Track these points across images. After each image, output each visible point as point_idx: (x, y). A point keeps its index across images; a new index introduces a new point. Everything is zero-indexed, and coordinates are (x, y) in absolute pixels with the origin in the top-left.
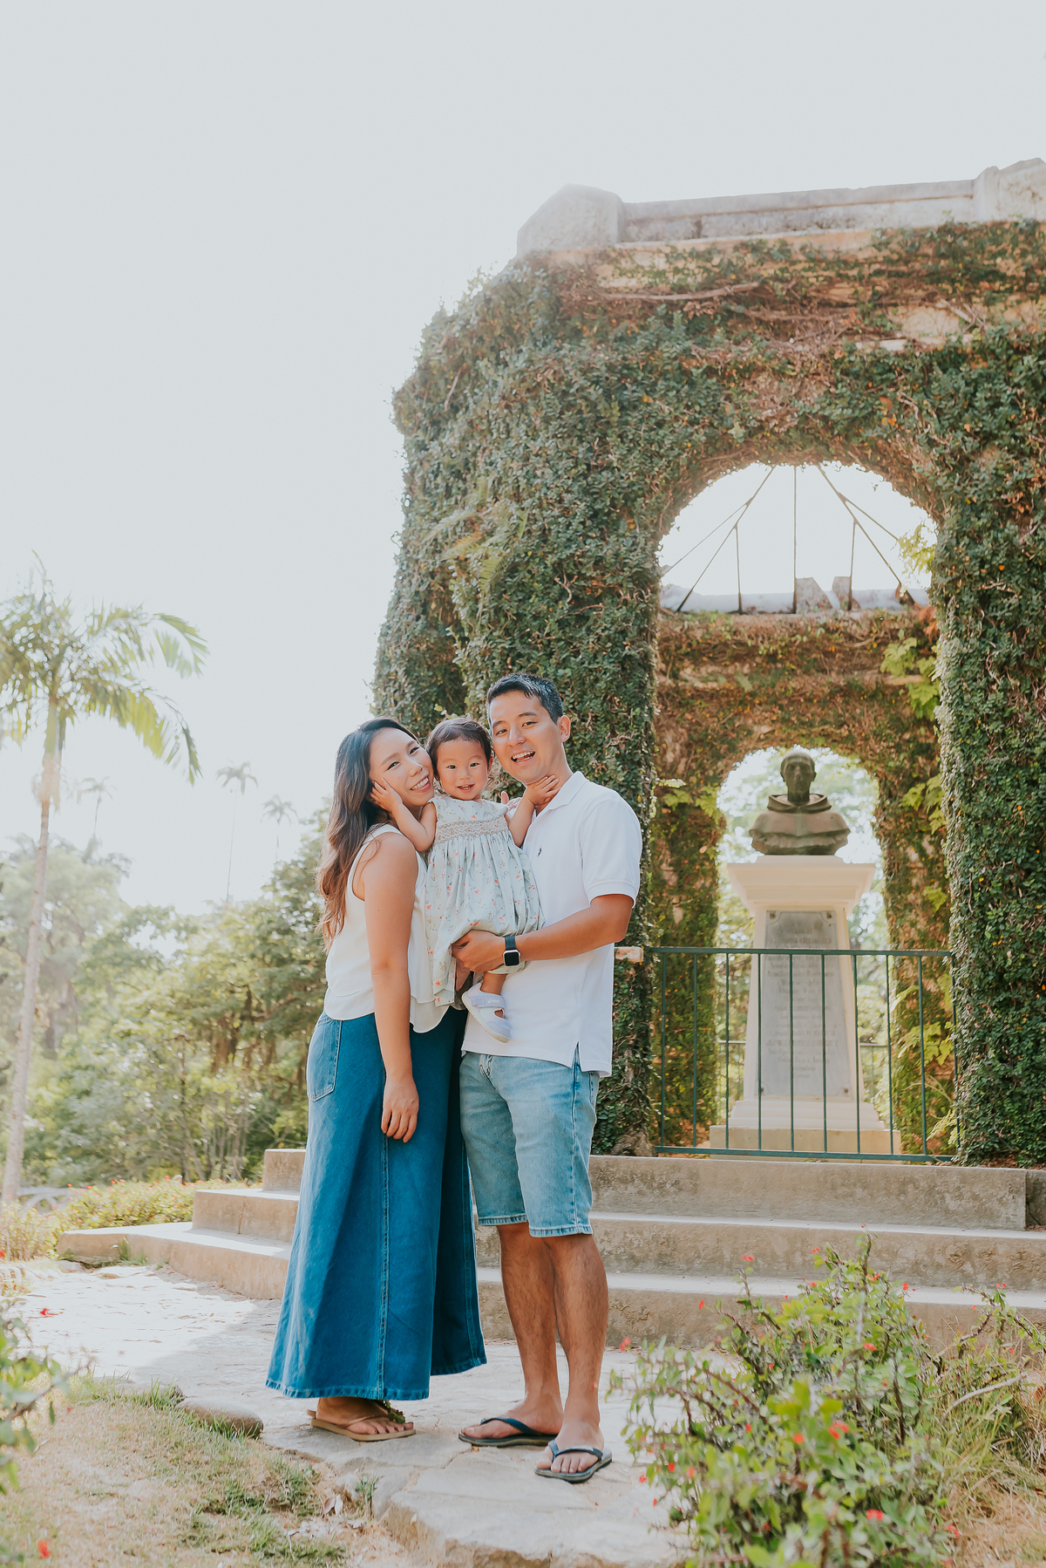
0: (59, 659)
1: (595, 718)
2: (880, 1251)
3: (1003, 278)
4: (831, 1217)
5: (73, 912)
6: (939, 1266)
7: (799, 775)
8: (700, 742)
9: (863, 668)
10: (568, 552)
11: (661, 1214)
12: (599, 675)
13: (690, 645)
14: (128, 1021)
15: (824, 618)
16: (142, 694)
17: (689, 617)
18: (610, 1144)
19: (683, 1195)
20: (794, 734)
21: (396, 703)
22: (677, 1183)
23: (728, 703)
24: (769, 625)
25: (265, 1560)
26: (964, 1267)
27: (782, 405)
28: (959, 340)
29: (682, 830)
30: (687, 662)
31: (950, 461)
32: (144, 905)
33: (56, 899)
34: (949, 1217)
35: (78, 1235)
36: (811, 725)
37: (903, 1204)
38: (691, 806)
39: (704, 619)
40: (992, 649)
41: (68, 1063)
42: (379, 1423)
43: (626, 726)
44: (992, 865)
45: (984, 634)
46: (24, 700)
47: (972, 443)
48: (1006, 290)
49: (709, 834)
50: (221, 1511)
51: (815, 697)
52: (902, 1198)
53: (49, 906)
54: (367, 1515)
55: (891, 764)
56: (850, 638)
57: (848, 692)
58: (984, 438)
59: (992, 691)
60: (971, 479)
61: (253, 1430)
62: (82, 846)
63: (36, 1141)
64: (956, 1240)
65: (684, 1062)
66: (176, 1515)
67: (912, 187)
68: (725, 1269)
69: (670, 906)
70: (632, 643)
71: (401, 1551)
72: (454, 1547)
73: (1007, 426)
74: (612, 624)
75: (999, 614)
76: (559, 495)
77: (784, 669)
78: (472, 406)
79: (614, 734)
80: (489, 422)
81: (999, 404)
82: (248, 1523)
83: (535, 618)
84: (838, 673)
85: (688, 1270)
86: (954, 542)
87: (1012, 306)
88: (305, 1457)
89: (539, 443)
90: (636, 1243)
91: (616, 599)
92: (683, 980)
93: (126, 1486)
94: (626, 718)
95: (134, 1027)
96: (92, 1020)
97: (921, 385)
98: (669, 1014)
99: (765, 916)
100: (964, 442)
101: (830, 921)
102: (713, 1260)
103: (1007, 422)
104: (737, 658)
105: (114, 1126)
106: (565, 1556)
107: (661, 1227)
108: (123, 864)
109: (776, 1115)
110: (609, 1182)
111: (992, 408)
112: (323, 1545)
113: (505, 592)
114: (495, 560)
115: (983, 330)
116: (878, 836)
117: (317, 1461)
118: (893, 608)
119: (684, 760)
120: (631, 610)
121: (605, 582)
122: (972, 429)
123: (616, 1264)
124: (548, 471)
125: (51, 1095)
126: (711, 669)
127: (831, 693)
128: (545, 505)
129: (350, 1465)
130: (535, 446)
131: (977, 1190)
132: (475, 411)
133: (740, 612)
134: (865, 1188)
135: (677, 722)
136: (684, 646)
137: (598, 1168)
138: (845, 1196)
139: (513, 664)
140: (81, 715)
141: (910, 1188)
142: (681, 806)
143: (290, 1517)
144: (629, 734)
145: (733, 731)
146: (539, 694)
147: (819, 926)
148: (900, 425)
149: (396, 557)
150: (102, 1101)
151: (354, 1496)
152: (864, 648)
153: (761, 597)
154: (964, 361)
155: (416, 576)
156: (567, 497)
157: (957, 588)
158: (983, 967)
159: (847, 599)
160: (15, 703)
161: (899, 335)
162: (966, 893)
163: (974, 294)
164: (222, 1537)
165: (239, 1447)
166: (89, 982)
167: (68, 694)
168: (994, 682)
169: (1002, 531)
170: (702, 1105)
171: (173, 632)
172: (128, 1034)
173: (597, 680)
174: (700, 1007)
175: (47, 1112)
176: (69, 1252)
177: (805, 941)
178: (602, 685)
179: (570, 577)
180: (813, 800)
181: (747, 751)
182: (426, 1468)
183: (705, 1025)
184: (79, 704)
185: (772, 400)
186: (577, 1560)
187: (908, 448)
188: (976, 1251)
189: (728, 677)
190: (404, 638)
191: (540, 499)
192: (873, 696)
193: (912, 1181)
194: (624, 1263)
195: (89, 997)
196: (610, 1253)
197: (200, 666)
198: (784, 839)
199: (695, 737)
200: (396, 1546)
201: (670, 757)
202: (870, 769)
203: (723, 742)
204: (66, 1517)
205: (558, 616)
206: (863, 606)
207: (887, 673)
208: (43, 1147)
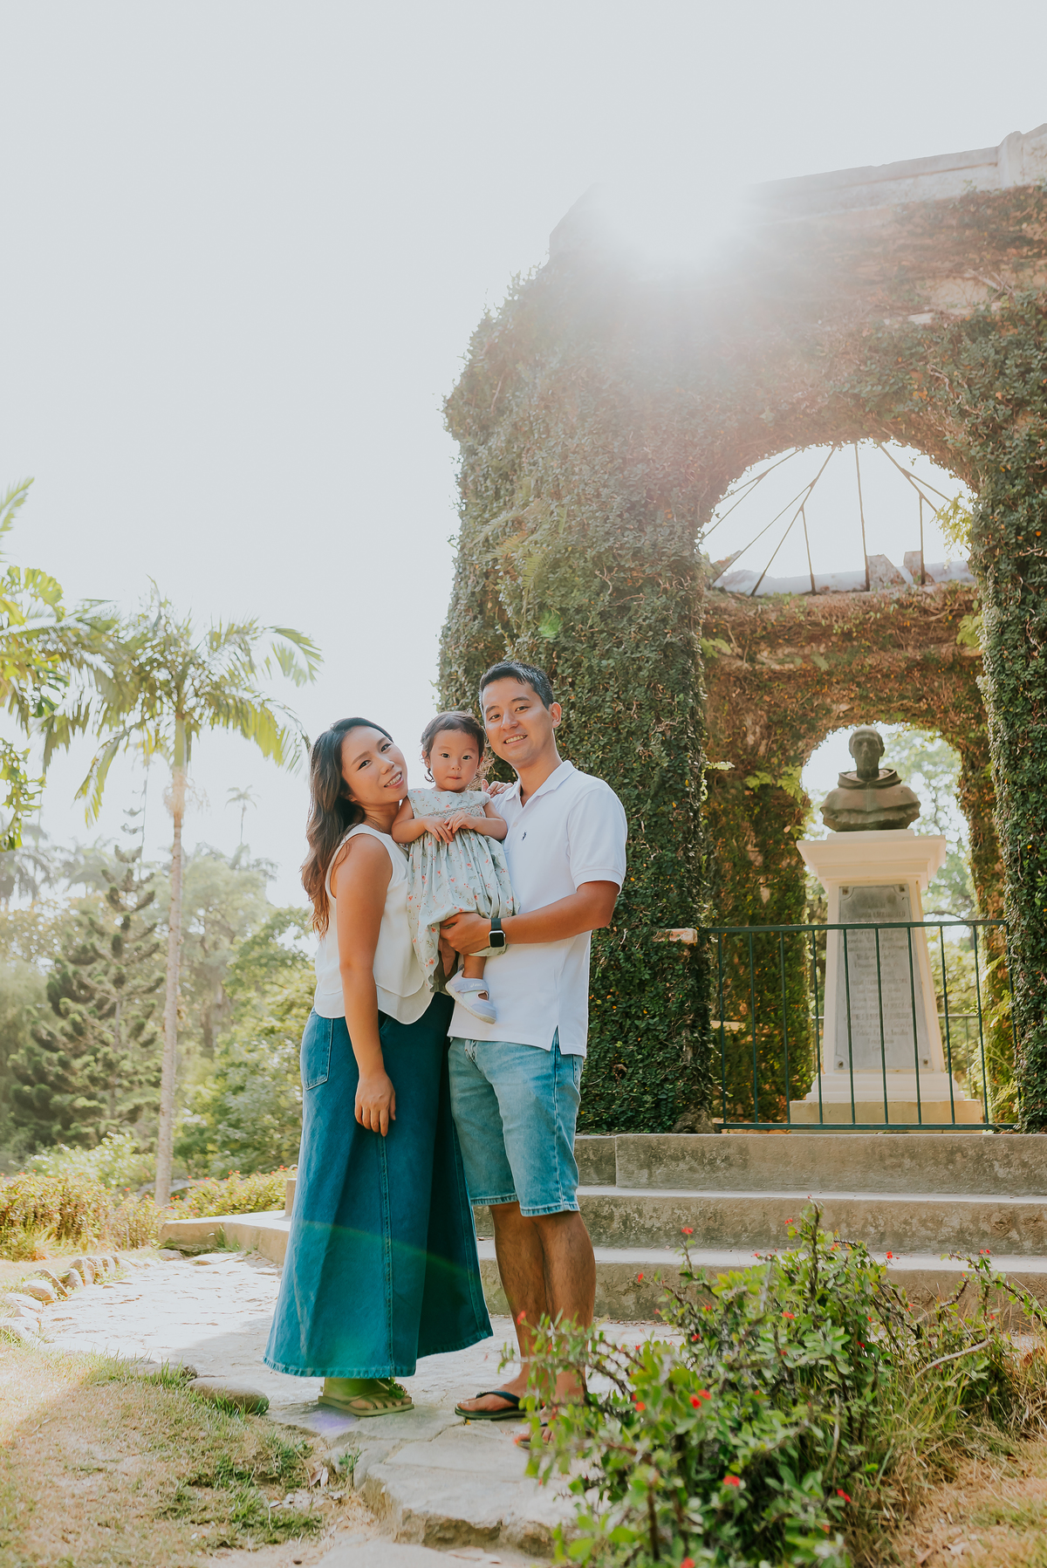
0: (181, 677)
1: (640, 706)
2: (925, 1221)
3: (1030, 243)
4: (880, 1188)
5: (223, 916)
6: (984, 1234)
7: (869, 749)
8: (780, 723)
9: (940, 641)
10: (607, 545)
11: (713, 1189)
12: (642, 664)
13: (765, 628)
14: (272, 1019)
15: (897, 593)
16: (262, 705)
17: (763, 600)
18: (670, 1123)
19: (734, 1171)
20: (873, 710)
21: (458, 701)
22: (727, 1158)
23: (806, 683)
24: (842, 604)
25: (244, 1531)
26: (1010, 1235)
27: (812, 386)
28: (988, 308)
29: (765, 810)
30: (763, 646)
31: (983, 430)
32: (286, 907)
33: (207, 906)
34: (998, 1185)
35: (178, 1225)
36: (890, 700)
37: (952, 1174)
38: (773, 787)
39: (777, 601)
40: (1032, 616)
41: (223, 1061)
42: (378, 1398)
43: (671, 713)
44: (1039, 832)
45: (1023, 602)
46: (152, 717)
47: (1004, 411)
48: (1035, 255)
49: (792, 814)
50: (208, 1485)
51: (892, 672)
52: (951, 1167)
53: (201, 912)
54: (349, 1486)
55: (972, 735)
56: (925, 612)
57: (924, 666)
58: (1017, 405)
59: (1033, 658)
60: (1004, 447)
61: (255, 1406)
62: (230, 854)
63: (197, 1136)
64: (1001, 1207)
65: (778, 1039)
66: (161, 1488)
67: (936, 159)
68: (772, 1242)
69: (757, 886)
70: (674, 630)
71: (372, 1521)
72: (409, 1517)
73: (1039, 391)
74: (653, 613)
75: (1038, 579)
76: (597, 490)
77: (860, 646)
78: (515, 409)
79: (659, 721)
80: (531, 423)
81: (1029, 370)
82: (233, 1496)
83: (578, 611)
84: (915, 647)
85: (736, 1244)
86: (989, 510)
87: (1041, 271)
88: (304, 1432)
89: (576, 441)
90: (684, 1218)
91: (656, 588)
92: (773, 959)
93: (117, 1462)
94: (670, 704)
95: (277, 1024)
96: (244, 1019)
97: (951, 356)
98: (761, 992)
99: (838, 892)
100: (996, 410)
101: (903, 894)
102: (760, 1234)
103: (1039, 387)
104: (812, 639)
105: (268, 1119)
106: (515, 1525)
107: (708, 1203)
108: (269, 868)
109: (869, 1088)
110: (661, 1159)
111: (1022, 375)
112: (301, 1515)
113: (548, 588)
114: (538, 557)
115: (1011, 297)
116: (962, 807)
117: (314, 1435)
118: (967, 580)
119: (764, 742)
120: (670, 598)
121: (644, 572)
122: (1003, 396)
123: (665, 1239)
124: (585, 467)
125: (209, 1091)
126: (787, 650)
127: (907, 668)
128: (583, 501)
129: (341, 1439)
130: (572, 444)
131: (1025, 1157)
132: (517, 413)
133: (814, 593)
134: (912, 1157)
135: (756, 705)
136: (759, 630)
137: (649, 1146)
138: (893, 1167)
139: (559, 657)
140: (206, 729)
141: (958, 1157)
142: (764, 787)
143: (277, 1490)
144: (674, 720)
145: (812, 710)
146: (531, 680)
147: (892, 900)
148: (931, 398)
149: (455, 560)
150: (255, 1096)
151: (338, 1469)
152: (939, 621)
153: (833, 577)
154: (993, 329)
155: (472, 577)
156: (604, 492)
157: (995, 556)
158: (1035, 934)
159: (920, 573)
160: (143, 722)
161: (926, 308)
162: (1016, 861)
163: (1002, 261)
164: (204, 1509)
165: (238, 1425)
166: (239, 982)
167: (193, 709)
168: (1035, 648)
169: (1037, 497)
170: (797, 1081)
171: (288, 643)
172: (272, 1031)
173: (640, 669)
174: (791, 984)
175: (205, 1109)
176: (170, 1241)
177: (879, 915)
178: (644, 673)
179: (610, 569)
180: (882, 776)
181: (827, 730)
182: (412, 1441)
183: (797, 1002)
184: (204, 718)
185: (803, 382)
186: (525, 1528)
187: (941, 420)
188: (1022, 1218)
189: (805, 658)
190: (462, 638)
191: (578, 495)
192: (951, 669)
193: (960, 1149)
194: (673, 1239)
195: (241, 995)
196: (659, 1229)
197: (314, 673)
198: (854, 814)
199: (775, 718)
200: (370, 1516)
201: (750, 740)
202: (951, 741)
203: (802, 723)
204: (48, 1491)
205: (599, 609)
206: (937, 580)
207: (963, 645)
208: (204, 1141)
